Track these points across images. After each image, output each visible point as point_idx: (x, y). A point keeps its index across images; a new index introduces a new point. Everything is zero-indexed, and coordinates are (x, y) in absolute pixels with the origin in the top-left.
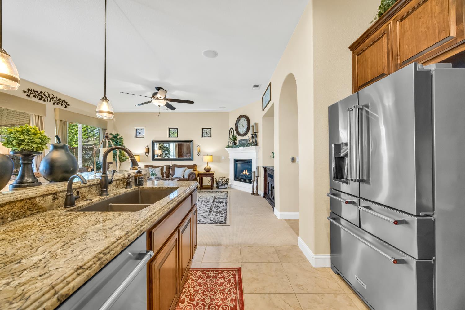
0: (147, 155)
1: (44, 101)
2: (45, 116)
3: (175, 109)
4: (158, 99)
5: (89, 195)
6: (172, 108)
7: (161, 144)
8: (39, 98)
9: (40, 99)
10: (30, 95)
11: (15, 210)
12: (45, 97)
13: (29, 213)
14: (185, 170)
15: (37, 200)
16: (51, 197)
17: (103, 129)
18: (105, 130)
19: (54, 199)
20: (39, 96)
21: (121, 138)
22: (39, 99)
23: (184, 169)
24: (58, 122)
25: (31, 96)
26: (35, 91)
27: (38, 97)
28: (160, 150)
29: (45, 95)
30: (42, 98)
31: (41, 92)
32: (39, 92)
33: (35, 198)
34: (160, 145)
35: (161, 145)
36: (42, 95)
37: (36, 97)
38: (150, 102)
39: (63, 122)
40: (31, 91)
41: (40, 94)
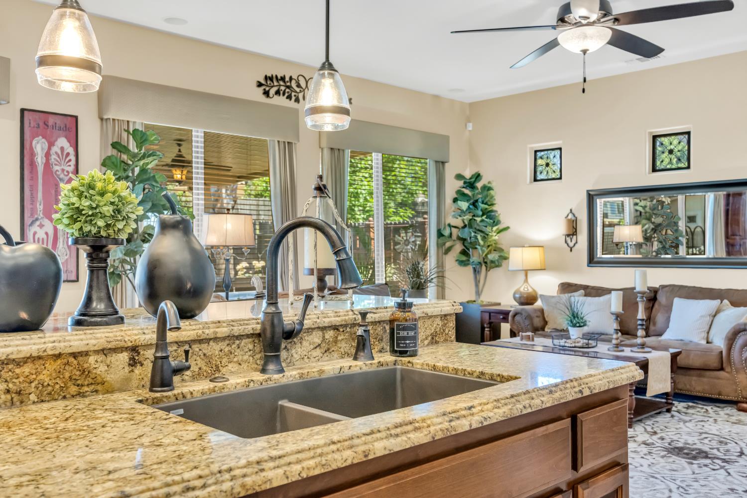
0: (571, 244)
1: (297, 100)
2: (299, 141)
3: (661, 50)
4: (578, 24)
5: (230, 365)
6: (648, 50)
7: (643, 203)
8: (286, 95)
9: (289, 97)
10: (269, 91)
11: (45, 377)
12: (298, 90)
13: (73, 389)
14: (717, 312)
15: (92, 359)
16: (124, 357)
17: (436, 162)
18: (443, 163)
19: (133, 363)
20: (287, 90)
21: (487, 189)
22: (287, 98)
23: (711, 305)
24: (327, 152)
25: (272, 91)
26: (279, 78)
27: (284, 94)
28: (637, 223)
29: (299, 86)
30: (293, 94)
31: (291, 78)
32: (287, 79)
33: (86, 354)
34: (636, 204)
35: (644, 207)
36: (294, 84)
37: (281, 92)
38: (553, 44)
39: (336, 152)
40: (271, 79)
41: (288, 84)
